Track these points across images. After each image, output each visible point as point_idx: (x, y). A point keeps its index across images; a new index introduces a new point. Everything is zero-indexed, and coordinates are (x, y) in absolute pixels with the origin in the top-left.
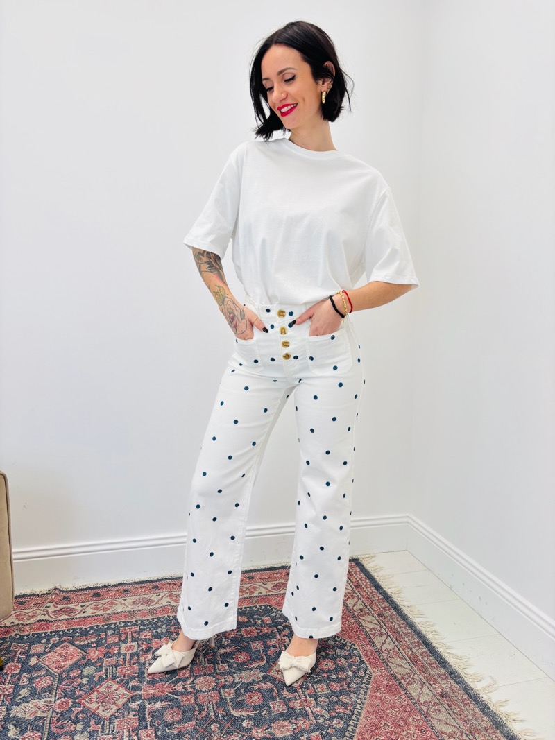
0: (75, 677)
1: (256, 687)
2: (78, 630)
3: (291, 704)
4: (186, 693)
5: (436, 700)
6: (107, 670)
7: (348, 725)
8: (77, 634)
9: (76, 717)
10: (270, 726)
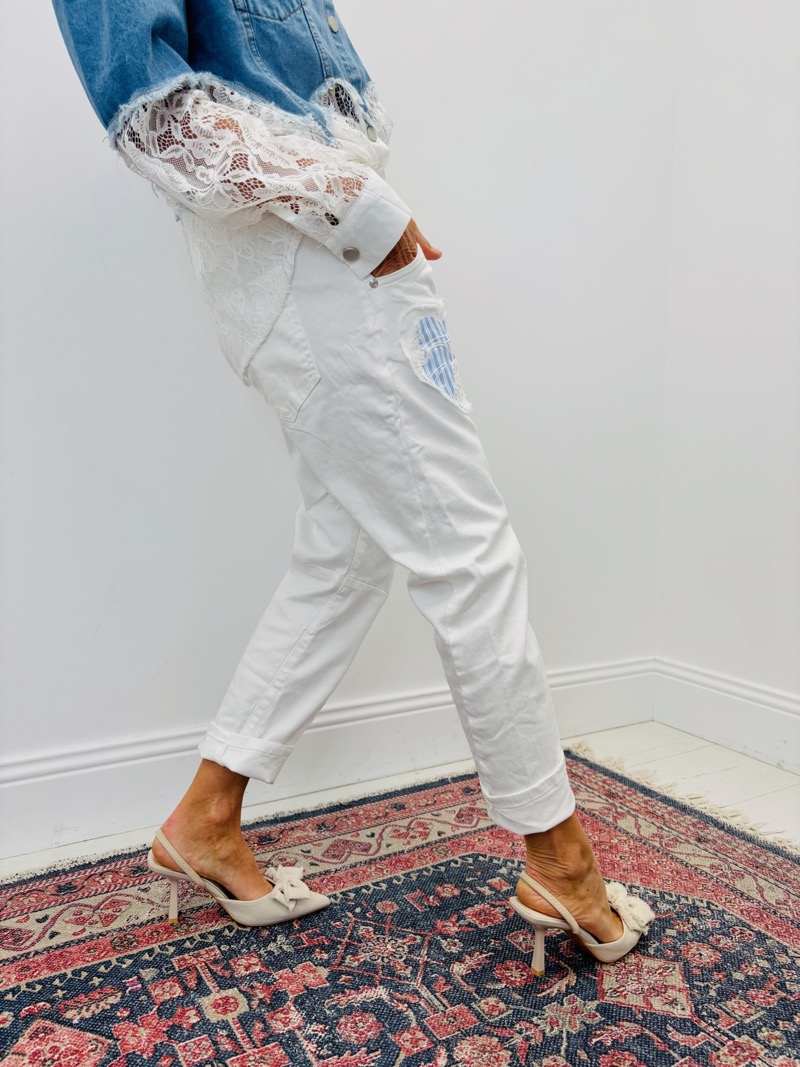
1: (606, 1039)
8: (60, 993)
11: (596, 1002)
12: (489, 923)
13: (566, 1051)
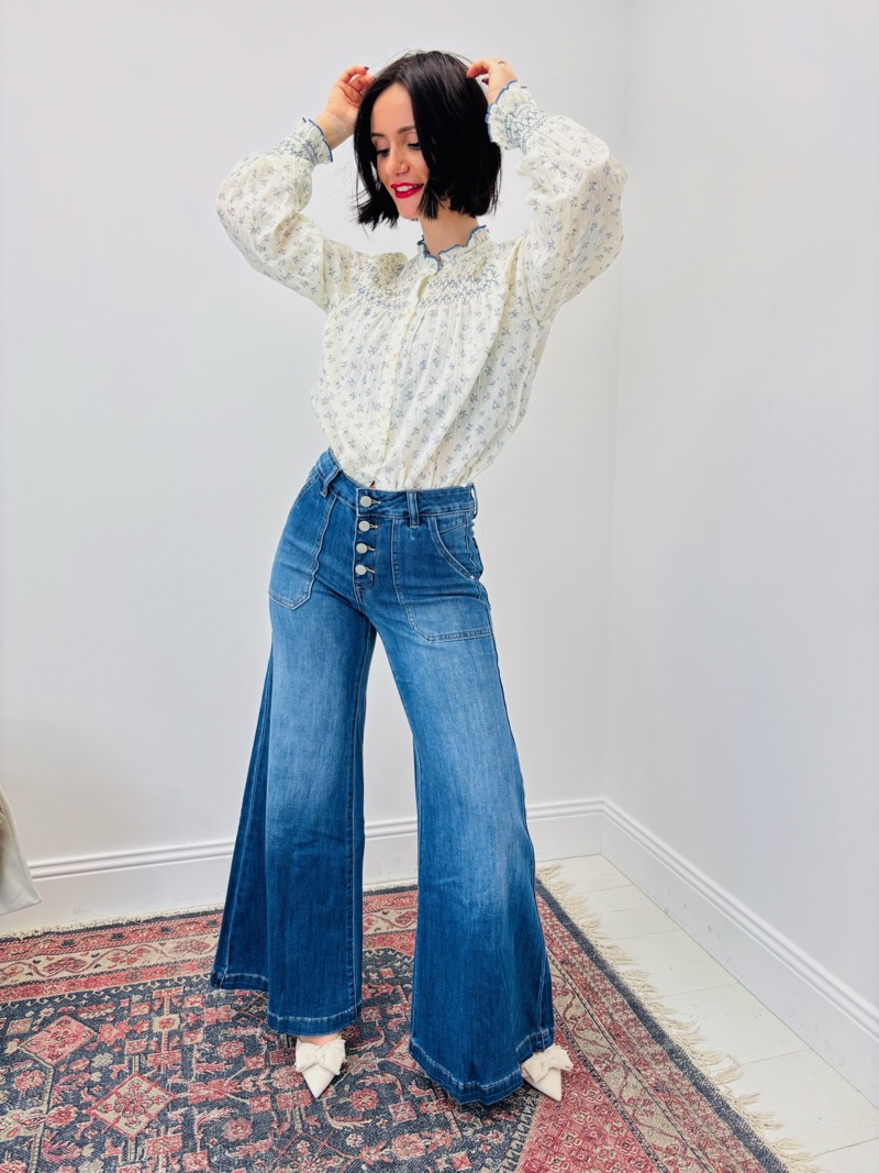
0: (80, 1071)
1: (369, 1082)
2: (85, 996)
3: (422, 1109)
4: (258, 1093)
5: (647, 1097)
6: (130, 1061)
7: (511, 1140)
8: (84, 1002)
9: (83, 1136)
10: (389, 1144)
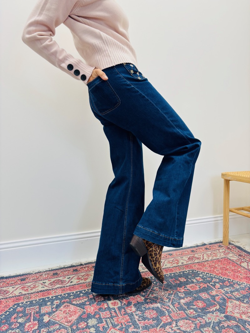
0: (83, 329)
1: (225, 325)
2: (71, 294)
8: (72, 297)
11: (224, 314)
12: (194, 290)
13: (212, 327)
